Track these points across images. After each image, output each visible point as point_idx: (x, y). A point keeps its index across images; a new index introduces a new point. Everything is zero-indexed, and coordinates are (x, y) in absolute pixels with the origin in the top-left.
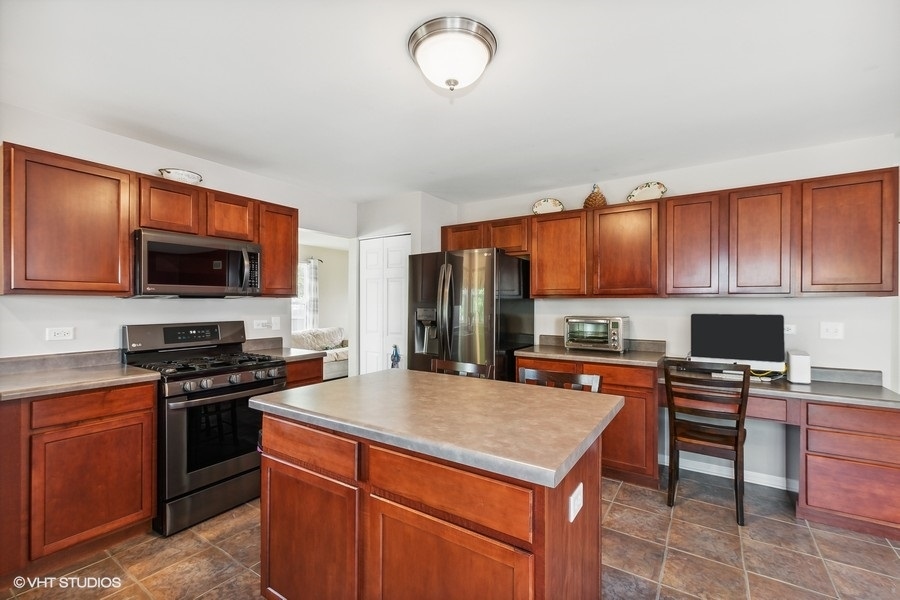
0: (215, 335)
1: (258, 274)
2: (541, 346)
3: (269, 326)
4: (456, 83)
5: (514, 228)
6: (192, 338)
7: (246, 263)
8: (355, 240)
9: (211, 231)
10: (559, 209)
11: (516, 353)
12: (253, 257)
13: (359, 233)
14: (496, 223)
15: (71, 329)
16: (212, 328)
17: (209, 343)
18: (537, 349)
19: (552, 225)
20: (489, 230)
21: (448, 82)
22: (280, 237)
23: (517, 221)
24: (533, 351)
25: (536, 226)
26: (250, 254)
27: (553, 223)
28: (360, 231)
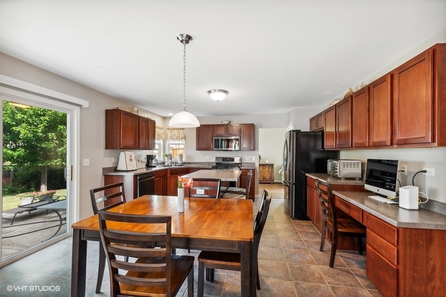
6: (228, 161)
9: (229, 134)
11: (307, 174)
13: (288, 126)
16: (232, 159)
20: (317, 119)
23: (321, 114)
25: (325, 115)
28: (288, 124)
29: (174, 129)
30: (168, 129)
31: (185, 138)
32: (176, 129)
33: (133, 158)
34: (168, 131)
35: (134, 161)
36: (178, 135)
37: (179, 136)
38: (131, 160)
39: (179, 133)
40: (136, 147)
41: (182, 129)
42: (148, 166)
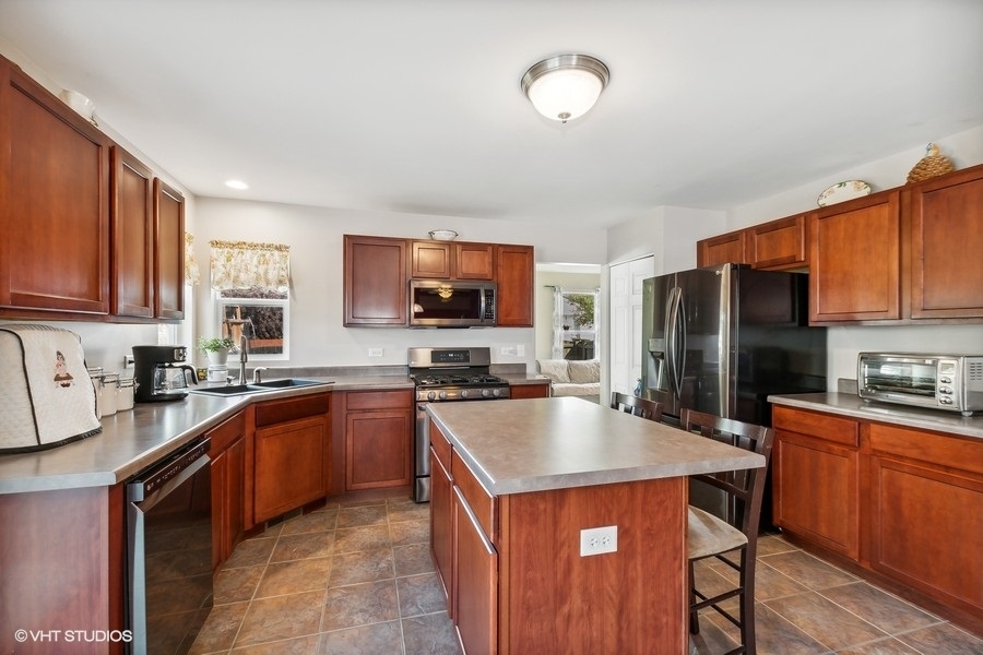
0: (467, 359)
1: (493, 307)
2: (841, 394)
3: (514, 352)
4: (568, 115)
5: (786, 232)
6: (450, 360)
7: (483, 299)
8: (605, 266)
9: (460, 275)
10: (865, 192)
11: (771, 399)
12: (489, 295)
13: (608, 261)
14: (761, 230)
15: (381, 350)
16: (463, 354)
17: (463, 364)
18: (834, 400)
19: (842, 222)
20: (752, 239)
21: (561, 116)
22: (516, 274)
23: (790, 222)
24: (824, 401)
25: (817, 226)
26: (486, 291)
27: (843, 218)
28: (609, 257)
29: (240, 245)
30: (216, 244)
31: (291, 281)
32: (253, 246)
33: (74, 366)
34: (215, 251)
35: (83, 384)
36: (261, 270)
37: (266, 273)
38: (64, 380)
39: (266, 262)
40: (100, 305)
41: (279, 248)
42: (147, 396)
